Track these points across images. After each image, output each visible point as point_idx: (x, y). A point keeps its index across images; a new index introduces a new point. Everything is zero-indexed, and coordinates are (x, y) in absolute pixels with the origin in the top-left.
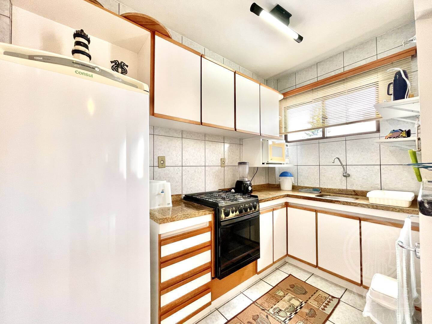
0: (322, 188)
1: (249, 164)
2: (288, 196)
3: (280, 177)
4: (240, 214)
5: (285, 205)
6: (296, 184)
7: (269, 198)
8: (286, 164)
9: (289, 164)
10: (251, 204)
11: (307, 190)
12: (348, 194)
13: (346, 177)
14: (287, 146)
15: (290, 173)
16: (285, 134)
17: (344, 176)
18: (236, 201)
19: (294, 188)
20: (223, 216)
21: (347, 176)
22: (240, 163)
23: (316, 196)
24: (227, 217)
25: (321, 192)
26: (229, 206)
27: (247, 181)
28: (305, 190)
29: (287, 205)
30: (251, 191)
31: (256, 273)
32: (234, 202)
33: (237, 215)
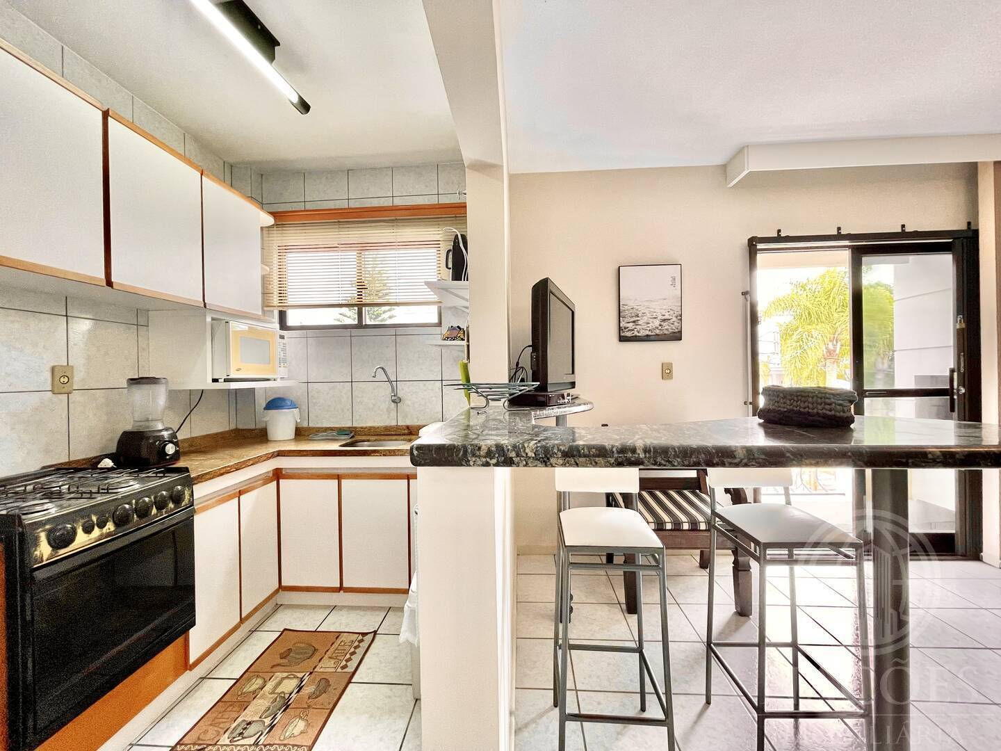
0: (356, 428)
1: (167, 383)
2: (280, 454)
3: (266, 411)
4: (119, 530)
5: (273, 475)
6: (305, 425)
7: (228, 466)
8: (280, 381)
9: (288, 379)
10: (164, 493)
11: (327, 436)
12: (399, 433)
13: (397, 403)
14: (282, 337)
15: (289, 400)
16: (281, 309)
17: (394, 401)
18: (108, 493)
19: (301, 433)
20: (44, 550)
21: (396, 401)
22: (134, 382)
23: (341, 446)
24: (63, 552)
25: (353, 437)
26: (71, 517)
27: (161, 431)
28: (322, 436)
29: (278, 475)
30: (176, 457)
31: (186, 669)
32: (99, 498)
33: (109, 534)
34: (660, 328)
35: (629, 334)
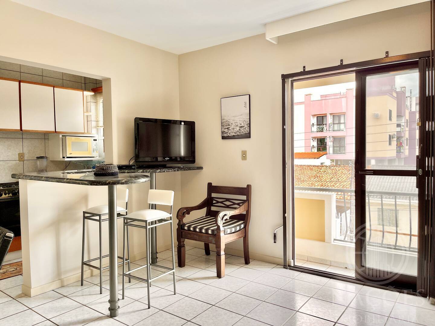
14: (95, 140)
22: (38, 158)
34: (239, 131)
35: (225, 135)
